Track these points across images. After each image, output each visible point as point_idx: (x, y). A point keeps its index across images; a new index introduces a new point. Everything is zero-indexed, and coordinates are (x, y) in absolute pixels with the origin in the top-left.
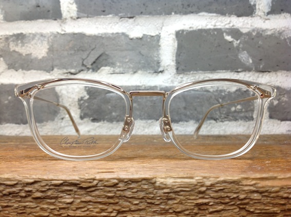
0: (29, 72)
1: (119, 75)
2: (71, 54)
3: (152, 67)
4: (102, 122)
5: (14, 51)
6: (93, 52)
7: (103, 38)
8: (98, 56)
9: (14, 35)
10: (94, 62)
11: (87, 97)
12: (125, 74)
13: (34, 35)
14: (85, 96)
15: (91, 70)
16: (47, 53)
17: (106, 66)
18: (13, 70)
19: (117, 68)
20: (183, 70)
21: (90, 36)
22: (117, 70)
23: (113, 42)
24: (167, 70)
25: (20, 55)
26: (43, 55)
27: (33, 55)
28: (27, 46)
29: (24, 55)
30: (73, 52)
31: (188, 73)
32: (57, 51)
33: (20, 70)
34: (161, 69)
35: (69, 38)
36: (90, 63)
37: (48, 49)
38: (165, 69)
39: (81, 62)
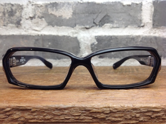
0: (61, 27)
1: (116, 29)
2: (86, 16)
3: (136, 23)
4: (105, 58)
5: (51, 14)
6: (100, 14)
7: (106, 5)
8: (103, 17)
9: (51, 4)
10: (100, 21)
11: (97, 43)
12: (120, 28)
13: (64, 4)
14: (95, 42)
15: (98, 26)
16: (72, 15)
17: (108, 23)
18: (51, 26)
19: (115, 24)
20: (157, 25)
21: (98, 4)
22: (115, 26)
23: (113, 7)
24: (146, 25)
25: (55, 16)
26: (69, 17)
27: (63, 16)
28: (59, 11)
29: (58, 16)
30: (87, 15)
31: (160, 27)
32: (78, 14)
33: (56, 26)
35: (86, 6)
36: (98, 22)
37: (73, 13)
38: (145, 25)
39: (92, 21)
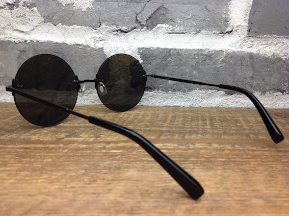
1: (179, 35)
3: (218, 26)
4: (156, 91)
8: (155, 10)
10: (149, 18)
11: (141, 61)
12: (186, 34)
16: (93, 5)
17: (163, 23)
19: (176, 26)
20: (256, 32)
22: (177, 29)
24: (236, 30)
25: (59, 4)
26: (88, 6)
27: (74, 5)
29: (64, 5)
31: (261, 36)
33: (60, 24)
34: (229, 29)
36: (145, 19)
39: (134, 17)
